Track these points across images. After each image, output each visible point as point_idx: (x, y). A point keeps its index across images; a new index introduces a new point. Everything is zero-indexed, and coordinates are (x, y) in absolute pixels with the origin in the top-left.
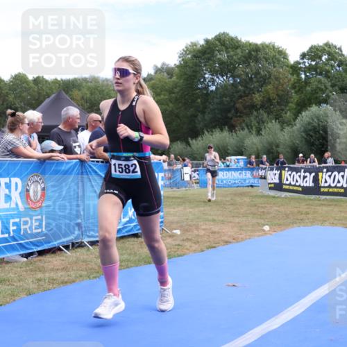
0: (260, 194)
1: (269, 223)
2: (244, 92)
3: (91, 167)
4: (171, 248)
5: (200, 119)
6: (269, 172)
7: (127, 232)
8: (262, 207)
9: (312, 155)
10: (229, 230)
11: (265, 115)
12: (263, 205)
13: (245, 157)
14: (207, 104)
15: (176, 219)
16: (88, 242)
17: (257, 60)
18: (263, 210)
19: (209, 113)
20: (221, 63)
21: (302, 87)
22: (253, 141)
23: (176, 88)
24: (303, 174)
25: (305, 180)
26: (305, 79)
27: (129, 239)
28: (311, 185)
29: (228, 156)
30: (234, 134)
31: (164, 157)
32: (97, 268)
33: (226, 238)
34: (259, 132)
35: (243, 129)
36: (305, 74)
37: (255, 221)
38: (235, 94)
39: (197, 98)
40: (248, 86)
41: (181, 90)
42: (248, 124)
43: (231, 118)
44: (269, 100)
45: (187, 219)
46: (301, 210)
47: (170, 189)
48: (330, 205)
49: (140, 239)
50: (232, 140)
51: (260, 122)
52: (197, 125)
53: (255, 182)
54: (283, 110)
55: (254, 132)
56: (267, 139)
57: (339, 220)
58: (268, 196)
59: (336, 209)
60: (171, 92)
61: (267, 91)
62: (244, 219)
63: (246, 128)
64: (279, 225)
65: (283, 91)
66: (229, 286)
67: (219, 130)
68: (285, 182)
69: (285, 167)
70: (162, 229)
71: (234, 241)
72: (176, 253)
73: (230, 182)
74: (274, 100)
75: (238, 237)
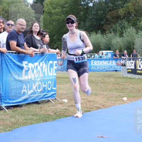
0: (121, 76)
1: (127, 95)
2: (113, 8)
3: (7, 56)
4: (61, 112)
6: (128, 62)
7: (31, 100)
10: (100, 100)
11: (126, 23)
12: (123, 84)
13: (112, 52)
14: (87, 15)
15: (65, 92)
16: (4, 106)
18: (123, 87)
19: (88, 22)
22: (117, 40)
23: (66, 4)
27: (33, 105)
29: (100, 50)
30: (105, 36)
31: (57, 50)
32: (10, 124)
33: (98, 105)
34: (121, 35)
37: (117, 94)
38: (106, 9)
39: (80, 12)
40: (115, 3)
41: (70, 5)
42: (115, 29)
43: (103, 25)
44: (129, 13)
47: (61, 72)
49: (40, 105)
50: (103, 40)
53: (118, 68)
54: (138, 20)
55: (118, 35)
56: (127, 39)
58: (127, 78)
60: (63, 7)
61: (128, 7)
62: (110, 92)
63: (112, 31)
64: (134, 97)
65: (138, 7)
67: (95, 33)
68: (138, 68)
69: (139, 58)
70: (55, 98)
71: (103, 107)
72: (64, 115)
73: (101, 68)
74: (132, 13)
75: (106, 105)
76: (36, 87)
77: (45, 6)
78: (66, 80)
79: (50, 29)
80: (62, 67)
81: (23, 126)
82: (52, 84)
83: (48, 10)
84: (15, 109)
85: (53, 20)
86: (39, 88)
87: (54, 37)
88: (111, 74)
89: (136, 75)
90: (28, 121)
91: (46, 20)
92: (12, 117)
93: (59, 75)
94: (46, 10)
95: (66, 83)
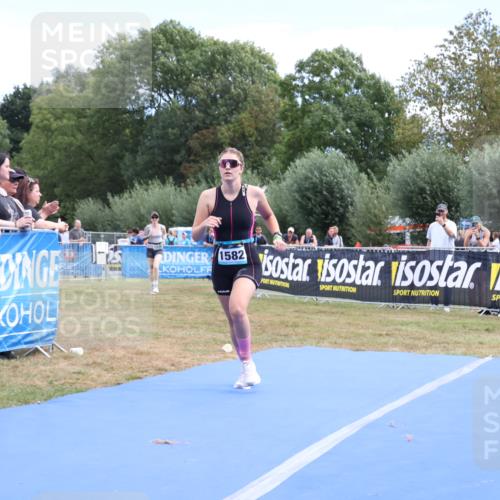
2: (203, 122)
4: (65, 378)
5: (128, 164)
9: (309, 231)
10: (165, 350)
14: (141, 138)
17: (225, 69)
19: (143, 154)
20: (167, 71)
21: (296, 119)
24: (292, 260)
25: (295, 271)
26: (303, 105)
28: (304, 280)
29: (172, 226)
30: (183, 190)
33: (159, 364)
35: (198, 182)
36: (303, 96)
37: (209, 336)
38: (187, 124)
39: (124, 129)
40: (209, 111)
42: (208, 174)
43: (180, 164)
44: (243, 136)
46: (286, 319)
48: (333, 313)
49: (13, 361)
50: (179, 199)
52: (123, 172)
54: (265, 154)
57: (346, 338)
59: (343, 320)
60: (80, 115)
61: (240, 122)
62: (193, 331)
63: (203, 180)
65: (266, 122)
66: (158, 443)
67: (158, 182)
69: (264, 248)
70: (53, 345)
71: (173, 368)
72: (74, 386)
73: (173, 269)
74: (251, 136)
75: (180, 362)
76: (4, 316)
77: (35, 111)
79: (45, 168)
80: (75, 265)
82: (46, 309)
83: (42, 121)
85: (55, 147)
86: (12, 318)
87: (56, 190)
91: (36, 146)
94: (38, 120)
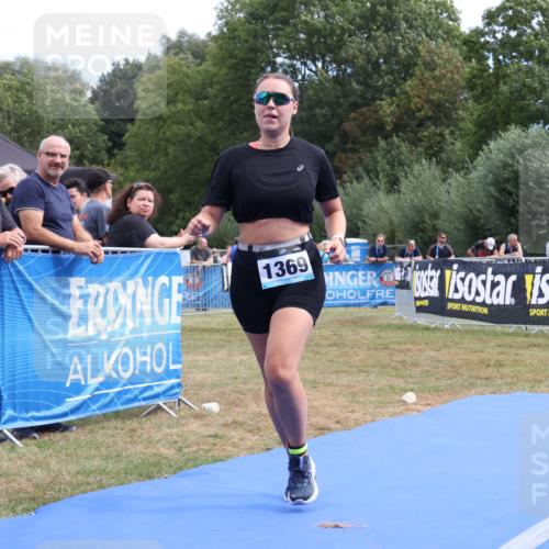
0: (395, 322)
1: (416, 386)
2: (363, 96)
4: (198, 444)
6: (417, 274)
8: (399, 351)
9: (513, 236)
10: (326, 403)
11: (405, 148)
12: (403, 347)
13: (366, 241)
15: (210, 377)
16: (8, 430)
18: (399, 357)
20: (312, 31)
21: (488, 88)
22: (380, 204)
23: (211, 86)
25: (496, 290)
26: (496, 68)
28: (508, 303)
32: (31, 489)
33: (320, 421)
35: (359, 178)
36: (495, 57)
37: (383, 382)
38: (341, 100)
40: (369, 81)
41: (222, 90)
43: (333, 155)
45: (236, 378)
46: (486, 356)
47: (194, 310)
49: (128, 422)
51: (397, 163)
53: (385, 294)
55: (382, 186)
58: (413, 327)
60: (199, 95)
62: (362, 377)
63: (364, 175)
64: (438, 391)
66: (326, 527)
70: (179, 400)
71: (339, 426)
72: (210, 454)
73: (330, 296)
75: (347, 418)
76: (116, 363)
78: (213, 336)
79: (157, 168)
80: (201, 294)
81: (72, 496)
82: (168, 353)
84: (46, 437)
85: (168, 140)
86: (126, 367)
87: (171, 196)
88: (361, 315)
89: (446, 318)
90: (91, 479)
91: (144, 141)
92: (35, 465)
93: (189, 323)
95: (216, 347)
